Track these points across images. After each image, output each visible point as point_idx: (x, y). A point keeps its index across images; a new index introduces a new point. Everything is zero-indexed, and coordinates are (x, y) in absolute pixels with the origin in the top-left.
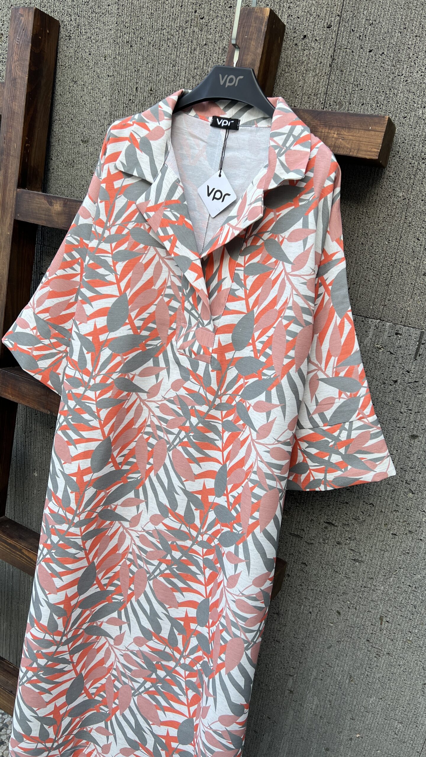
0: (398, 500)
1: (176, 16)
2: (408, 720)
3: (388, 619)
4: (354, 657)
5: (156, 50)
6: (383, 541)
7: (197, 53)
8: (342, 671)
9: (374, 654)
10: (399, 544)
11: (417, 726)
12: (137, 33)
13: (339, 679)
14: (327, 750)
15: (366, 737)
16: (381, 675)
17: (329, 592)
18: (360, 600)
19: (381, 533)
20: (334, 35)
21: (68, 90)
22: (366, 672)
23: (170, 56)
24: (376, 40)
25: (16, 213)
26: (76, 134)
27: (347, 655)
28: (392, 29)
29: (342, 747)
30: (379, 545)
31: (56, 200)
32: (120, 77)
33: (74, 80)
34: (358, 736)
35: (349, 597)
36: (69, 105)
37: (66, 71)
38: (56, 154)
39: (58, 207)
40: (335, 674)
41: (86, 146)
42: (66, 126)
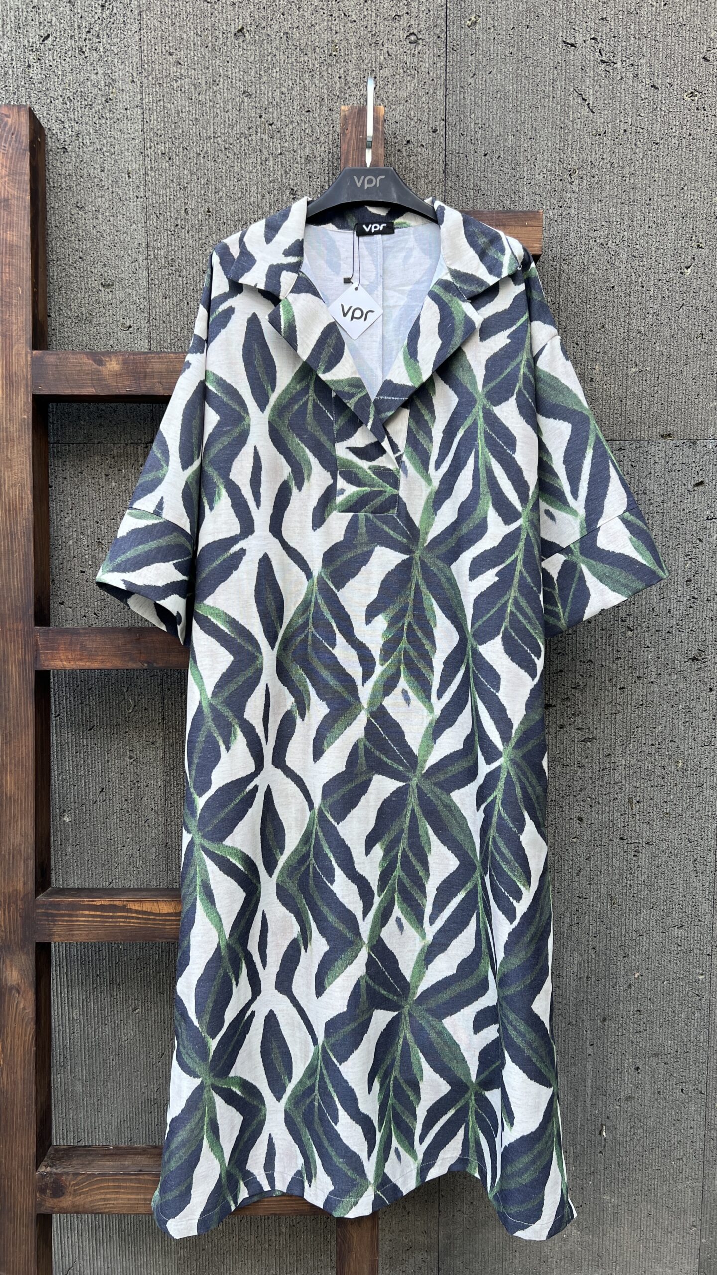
0: (617, 644)
1: (234, 121)
2: (688, 917)
3: (638, 798)
4: (610, 869)
5: (209, 163)
6: (612, 702)
7: (271, 164)
8: (600, 897)
9: (633, 853)
10: (629, 698)
11: (699, 921)
12: (177, 143)
13: (598, 910)
14: (605, 1020)
15: (647, 971)
16: (646, 876)
17: (563, 797)
18: (601, 789)
19: (607, 693)
20: (442, 140)
21: (69, 219)
22: (629, 882)
23: (230, 168)
24: (489, 144)
25: (35, 385)
26: (91, 277)
27: (601, 872)
28: (504, 132)
29: (621, 1004)
30: (608, 709)
31: (110, 357)
32: (158, 198)
33: (79, 205)
34: (636, 976)
35: (587, 792)
36: (73, 238)
37: (64, 195)
38: (57, 308)
39: (113, 365)
40: (593, 906)
41: (111, 292)
42: (71, 267)
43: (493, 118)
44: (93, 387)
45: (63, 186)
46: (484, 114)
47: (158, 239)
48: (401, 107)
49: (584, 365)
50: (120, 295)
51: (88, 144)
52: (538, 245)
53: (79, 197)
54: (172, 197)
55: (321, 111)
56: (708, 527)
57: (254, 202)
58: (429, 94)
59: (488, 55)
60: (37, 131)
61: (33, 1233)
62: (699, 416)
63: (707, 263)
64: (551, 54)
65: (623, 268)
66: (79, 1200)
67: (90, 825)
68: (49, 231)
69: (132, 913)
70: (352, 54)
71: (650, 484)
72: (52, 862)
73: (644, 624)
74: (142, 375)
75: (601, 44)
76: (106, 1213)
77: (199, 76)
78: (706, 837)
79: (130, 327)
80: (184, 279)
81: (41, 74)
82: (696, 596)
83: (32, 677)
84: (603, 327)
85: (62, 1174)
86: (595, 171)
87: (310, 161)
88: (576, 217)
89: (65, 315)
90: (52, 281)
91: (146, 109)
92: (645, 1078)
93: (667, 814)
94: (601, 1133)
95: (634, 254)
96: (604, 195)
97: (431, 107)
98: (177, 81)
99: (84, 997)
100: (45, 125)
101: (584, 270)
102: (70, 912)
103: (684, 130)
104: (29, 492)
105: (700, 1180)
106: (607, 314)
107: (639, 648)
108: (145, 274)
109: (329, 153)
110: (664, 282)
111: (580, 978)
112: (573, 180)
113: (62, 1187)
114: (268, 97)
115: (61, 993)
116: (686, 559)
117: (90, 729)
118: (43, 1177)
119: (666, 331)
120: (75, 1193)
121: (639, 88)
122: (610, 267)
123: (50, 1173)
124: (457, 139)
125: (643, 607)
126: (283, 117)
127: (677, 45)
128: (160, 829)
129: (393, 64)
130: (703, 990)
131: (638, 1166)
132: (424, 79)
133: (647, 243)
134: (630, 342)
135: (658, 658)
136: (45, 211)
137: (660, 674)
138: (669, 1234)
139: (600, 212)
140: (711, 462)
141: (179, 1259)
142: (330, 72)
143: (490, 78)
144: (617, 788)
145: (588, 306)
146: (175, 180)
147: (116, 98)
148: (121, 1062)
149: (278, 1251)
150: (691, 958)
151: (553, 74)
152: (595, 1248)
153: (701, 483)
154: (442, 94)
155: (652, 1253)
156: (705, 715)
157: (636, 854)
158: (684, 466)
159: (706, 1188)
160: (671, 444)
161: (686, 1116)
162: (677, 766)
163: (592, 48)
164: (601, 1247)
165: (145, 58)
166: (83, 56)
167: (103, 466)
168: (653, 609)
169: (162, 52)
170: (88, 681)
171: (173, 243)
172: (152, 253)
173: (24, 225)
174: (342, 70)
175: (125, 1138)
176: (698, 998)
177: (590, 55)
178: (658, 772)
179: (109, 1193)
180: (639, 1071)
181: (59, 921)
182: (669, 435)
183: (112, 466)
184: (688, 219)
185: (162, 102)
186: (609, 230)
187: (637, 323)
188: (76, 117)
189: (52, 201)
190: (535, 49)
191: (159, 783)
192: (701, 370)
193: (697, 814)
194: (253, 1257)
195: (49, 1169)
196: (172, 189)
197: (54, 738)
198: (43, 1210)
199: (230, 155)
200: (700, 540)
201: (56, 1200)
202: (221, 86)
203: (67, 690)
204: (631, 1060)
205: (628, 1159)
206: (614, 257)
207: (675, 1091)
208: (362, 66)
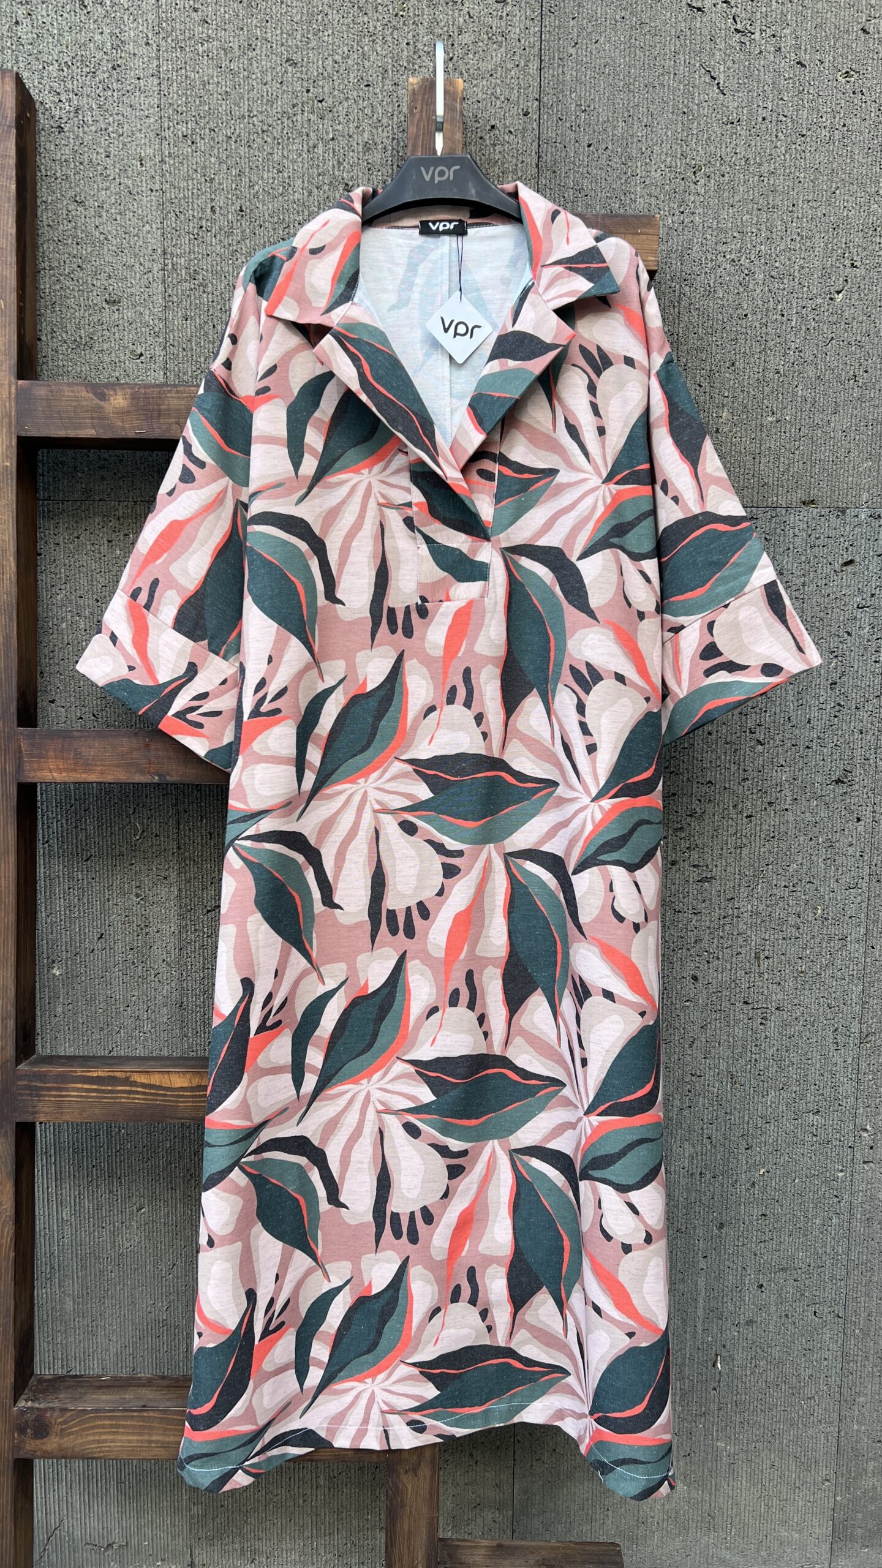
0: (744, 761)
1: (274, 96)
2: (826, 1100)
3: (767, 953)
4: (731, 1040)
5: (242, 148)
6: (736, 833)
7: (320, 151)
8: (718, 1074)
9: (759, 1021)
10: (758, 828)
11: (840, 1105)
12: (202, 123)
13: (716, 1090)
14: (721, 1226)
15: (774, 1167)
16: (775, 1049)
17: (674, 950)
18: (721, 941)
19: (730, 822)
20: (535, 126)
21: (65, 217)
22: (753, 1056)
23: (269, 156)
24: (594, 132)
25: (20, 424)
26: (92, 291)
27: (719, 1043)
28: (613, 117)
29: (743, 1207)
30: (732, 841)
31: (115, 390)
32: (177, 192)
33: (77, 199)
34: (761, 1173)
35: (704, 944)
36: (70, 241)
37: (59, 186)
38: (49, 329)
39: (119, 401)
40: (708, 1085)
41: (118, 310)
42: (67, 278)
43: (600, 99)
44: (94, 427)
45: (58, 175)
46: (588, 94)
47: (177, 244)
48: (485, 83)
49: (708, 413)
50: (129, 314)
51: (90, 122)
52: (653, 259)
53: (78, 189)
54: (195, 191)
55: (383, 86)
56: (859, 617)
57: (298, 200)
58: (520, 68)
59: (594, 19)
60: (25, 104)
61: (9, 1482)
62: (850, 479)
63: (862, 287)
64: (673, 20)
65: (758, 291)
66: (68, 1442)
67: (86, 979)
68: (40, 232)
69: (137, 1086)
70: (423, 14)
71: (787, 562)
72: (38, 1026)
73: (777, 737)
74: (155, 414)
75: (735, 8)
76: (101, 1458)
77: (231, 39)
78: (849, 1002)
79: (141, 355)
80: (210, 296)
81: (32, 33)
82: (842, 703)
83: (13, 790)
84: (733, 364)
85: (45, 1410)
86: (726, 169)
87: (369, 149)
88: (701, 227)
89: (60, 338)
90: (42, 295)
91: (164, 79)
92: (770, 1297)
93: (802, 972)
94: (714, 1365)
95: (773, 273)
96: (737, 198)
97: (522, 83)
98: (203, 45)
99: (77, 1193)
100: (36, 98)
101: (709, 293)
102: (58, 1085)
103: (837, 119)
104: (12, 558)
105: (836, 1423)
106: (737, 350)
107: (771, 766)
108: (161, 288)
109: (393, 139)
110: (809, 309)
111: (692, 1174)
112: (698, 179)
113: (46, 1425)
114: (318, 67)
115: (48, 1188)
116: (831, 656)
117: (87, 860)
118: (22, 1413)
119: (810, 371)
120: (62, 1433)
121: (782, 65)
122: (742, 290)
123: (32, 1409)
124: (554, 124)
125: (777, 716)
126: (336, 93)
127: (829, 13)
128: (173, 984)
129: (475, 29)
130: (843, 1190)
131: (759, 1406)
132: (514, 48)
133: (789, 260)
134: (766, 384)
135: (794, 779)
136: (35, 207)
137: (796, 799)
138: (797, 1490)
139: (731, 220)
140: (864, 536)
141: (192, 1517)
142: (396, 37)
143: (596, 48)
144: (740, 940)
145: (714, 339)
146: (199, 170)
147: (125, 65)
148: (121, 1273)
149: (314, 1509)
150: (829, 1151)
151: (675, 45)
152: (706, 1507)
153: (851, 562)
154: (535, 68)
155: (775, 1513)
156: (851, 850)
157: (764, 1021)
158: (830, 541)
159: (842, 1433)
160: (815, 513)
161: (819, 1345)
162: (815, 914)
163: (724, 14)
164: (713, 1506)
165: (163, 15)
166: (85, 11)
167: (105, 529)
168: (789, 719)
169: (184, 8)
170: (85, 799)
171: (196, 249)
172: (170, 261)
173: (8, 221)
174: (411, 34)
175: (126, 1368)
176: (836, 1200)
177: (721, 22)
178: (792, 920)
179: (105, 1433)
180: (763, 1289)
181: (45, 1096)
182: (812, 502)
183: (117, 530)
184: (840, 231)
185: (183, 71)
186: (742, 244)
187: (775, 361)
188: (75, 87)
189: (43, 193)
190: (653, 13)
191: (172, 928)
192: (853, 421)
193: (839, 973)
194: (284, 1515)
195: (30, 1404)
196: (195, 181)
197: (41, 871)
198: (22, 1454)
199: (269, 139)
200: (849, 634)
201: (38, 1442)
202: (258, 51)
203: (59, 810)
204: (752, 1276)
205: (747, 1398)
206: (747, 278)
207: (806, 1314)
208: (436, 31)
